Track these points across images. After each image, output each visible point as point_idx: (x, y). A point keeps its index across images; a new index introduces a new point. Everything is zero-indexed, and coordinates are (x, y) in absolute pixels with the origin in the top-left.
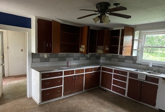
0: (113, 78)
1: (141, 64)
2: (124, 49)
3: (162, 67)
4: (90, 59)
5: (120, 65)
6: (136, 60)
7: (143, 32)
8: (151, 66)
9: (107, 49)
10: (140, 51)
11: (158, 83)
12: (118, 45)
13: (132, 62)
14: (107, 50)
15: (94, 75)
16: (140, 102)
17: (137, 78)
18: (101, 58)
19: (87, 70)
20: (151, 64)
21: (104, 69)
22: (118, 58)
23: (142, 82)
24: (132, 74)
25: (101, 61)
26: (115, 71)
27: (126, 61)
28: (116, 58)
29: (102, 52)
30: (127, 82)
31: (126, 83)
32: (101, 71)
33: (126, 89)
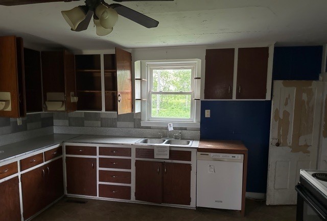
0: (100, 167)
1: (149, 128)
2: (119, 98)
3: (186, 129)
4: (26, 129)
5: (107, 134)
6: (140, 120)
7: (148, 63)
8: (171, 129)
9: (75, 99)
10: (146, 101)
11: (190, 160)
12: (101, 90)
13: (131, 124)
14: (74, 103)
15: (46, 170)
16: (163, 205)
17: (154, 158)
18: (55, 122)
19: (25, 164)
20: (170, 126)
21: (70, 150)
22: (101, 119)
23: (163, 164)
24: (140, 151)
25: (56, 131)
26: (103, 151)
27: (119, 123)
28: (97, 120)
29: (63, 109)
30: (133, 170)
31: (130, 173)
32: (65, 155)
33: (133, 185)
